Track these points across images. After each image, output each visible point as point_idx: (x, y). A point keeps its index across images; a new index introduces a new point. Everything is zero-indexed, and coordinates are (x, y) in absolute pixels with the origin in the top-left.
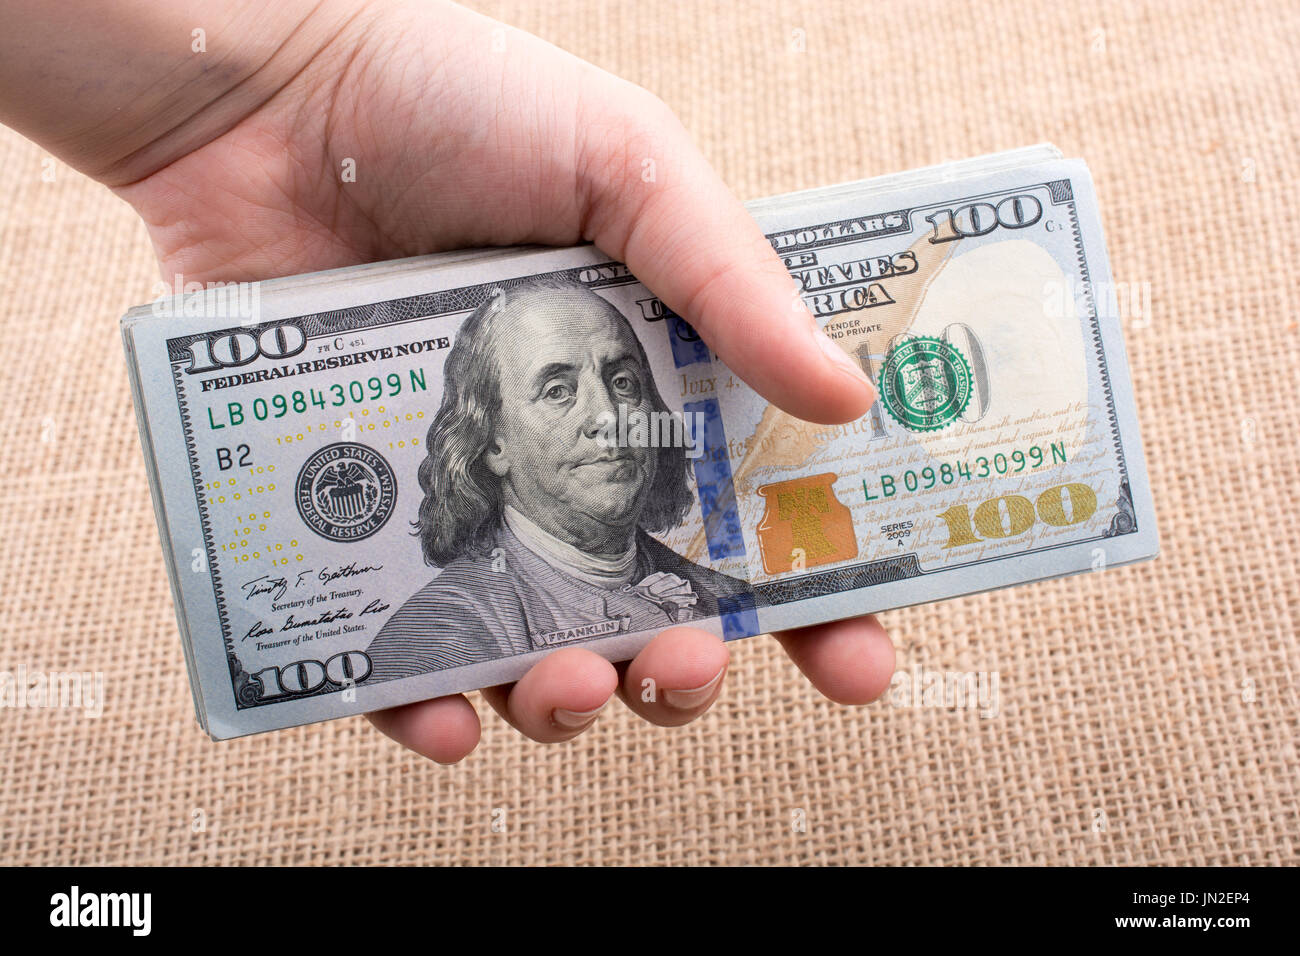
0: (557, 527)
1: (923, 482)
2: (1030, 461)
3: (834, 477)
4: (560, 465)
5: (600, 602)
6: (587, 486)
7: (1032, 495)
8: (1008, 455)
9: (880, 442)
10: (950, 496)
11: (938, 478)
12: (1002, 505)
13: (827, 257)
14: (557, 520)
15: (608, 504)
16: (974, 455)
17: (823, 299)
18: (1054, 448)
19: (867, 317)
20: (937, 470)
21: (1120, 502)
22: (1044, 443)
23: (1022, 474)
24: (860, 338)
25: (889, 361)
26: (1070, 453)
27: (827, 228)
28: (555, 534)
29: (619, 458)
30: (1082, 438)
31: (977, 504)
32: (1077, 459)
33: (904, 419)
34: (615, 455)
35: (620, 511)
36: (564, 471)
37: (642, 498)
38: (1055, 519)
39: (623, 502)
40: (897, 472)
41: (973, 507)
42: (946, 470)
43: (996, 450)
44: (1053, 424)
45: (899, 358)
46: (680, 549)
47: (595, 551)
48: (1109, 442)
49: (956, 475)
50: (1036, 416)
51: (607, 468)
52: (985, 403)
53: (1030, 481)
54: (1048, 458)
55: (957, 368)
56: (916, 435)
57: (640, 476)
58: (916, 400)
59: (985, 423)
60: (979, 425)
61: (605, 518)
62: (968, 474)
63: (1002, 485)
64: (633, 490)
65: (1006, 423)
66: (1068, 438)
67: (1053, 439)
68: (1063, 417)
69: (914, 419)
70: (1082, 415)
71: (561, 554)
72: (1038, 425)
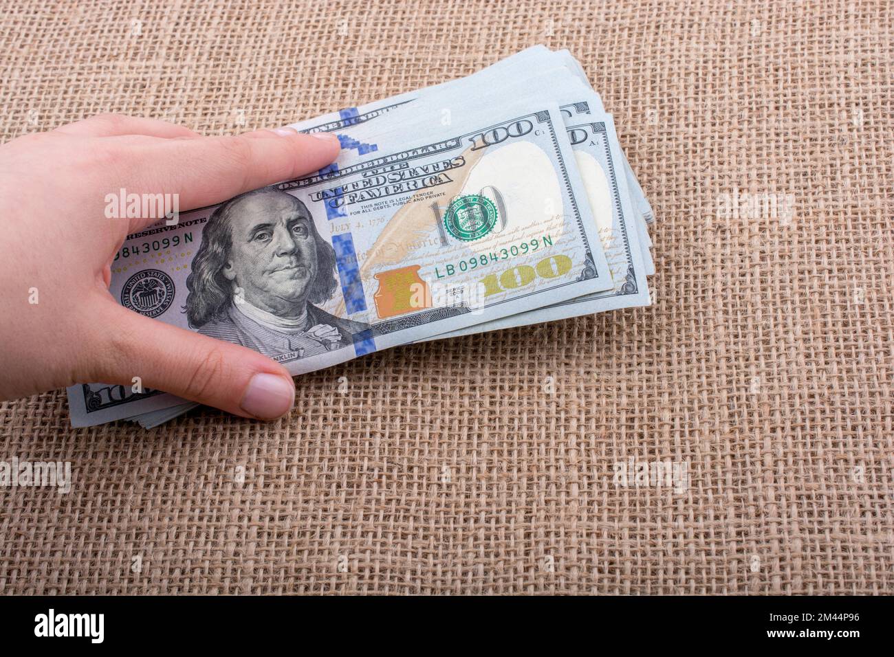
0: (263, 305)
1: (470, 266)
2: (531, 248)
3: (418, 267)
4: (264, 272)
5: (287, 341)
6: (279, 282)
7: (533, 264)
8: (518, 246)
9: (446, 249)
10: (486, 271)
11: (479, 263)
12: (516, 271)
13: (413, 164)
14: (262, 301)
15: (291, 291)
16: (499, 249)
17: (411, 183)
18: (544, 239)
19: (436, 190)
20: (478, 259)
21: (586, 263)
22: (539, 237)
23: (527, 254)
24: (434, 200)
25: (451, 209)
26: (554, 241)
27: (414, 151)
28: (261, 308)
29: (296, 266)
30: (561, 232)
31: (502, 272)
32: (558, 243)
33: (459, 236)
34: (294, 265)
35: (297, 294)
36: (266, 275)
37: (310, 287)
38: (549, 274)
39: (299, 290)
40: (455, 263)
41: (499, 274)
42: (483, 258)
43: (511, 245)
44: (544, 227)
45: (456, 207)
46: (331, 312)
47: (284, 316)
48: (578, 232)
49: (489, 260)
50: (534, 224)
51: (290, 272)
52: (504, 222)
53: (532, 257)
54: (542, 245)
55: (488, 208)
56: (466, 243)
57: (308, 275)
58: (465, 226)
59: (505, 232)
60: (502, 233)
61: (289, 299)
62: (496, 259)
63: (514, 261)
64: (304, 282)
65: (517, 230)
66: (551, 233)
67: (543, 235)
68: (549, 223)
69: (464, 235)
70: (561, 220)
71: (266, 319)
72: (535, 229)
